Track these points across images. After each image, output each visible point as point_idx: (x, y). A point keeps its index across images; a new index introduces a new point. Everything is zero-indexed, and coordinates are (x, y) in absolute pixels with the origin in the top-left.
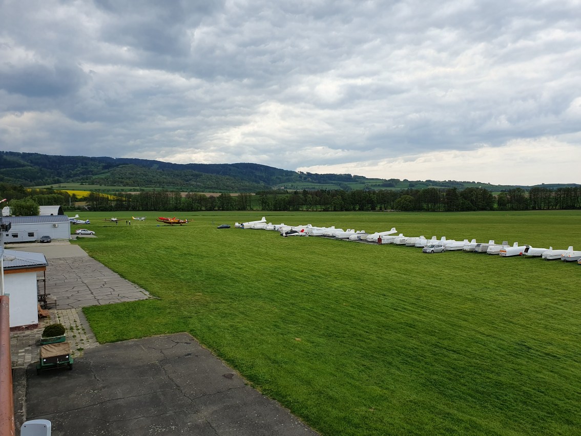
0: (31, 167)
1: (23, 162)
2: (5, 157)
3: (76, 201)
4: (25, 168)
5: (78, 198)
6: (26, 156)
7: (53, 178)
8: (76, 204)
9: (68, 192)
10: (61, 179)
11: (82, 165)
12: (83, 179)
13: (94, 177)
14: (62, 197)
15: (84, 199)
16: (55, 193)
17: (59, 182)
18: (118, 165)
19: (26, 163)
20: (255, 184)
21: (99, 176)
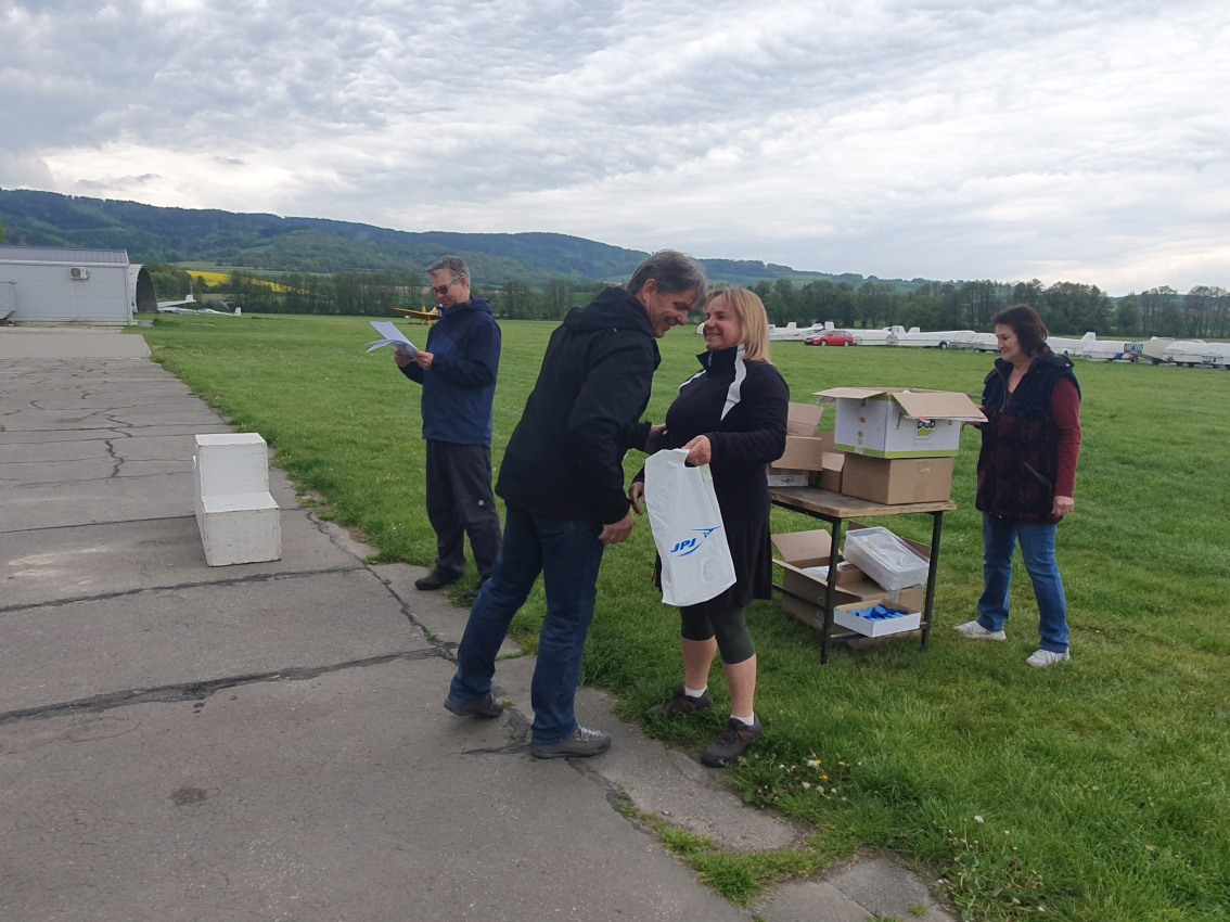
0: (123, 227)
1: (106, 218)
2: (73, 206)
3: (205, 292)
4: (111, 230)
5: (210, 284)
6: (111, 205)
7: (164, 250)
8: (205, 298)
9: (189, 272)
10: (179, 253)
11: (220, 228)
12: (222, 255)
13: (243, 252)
14: (174, 278)
15: (221, 289)
16: (160, 271)
17: (175, 259)
18: (288, 230)
19: (112, 220)
20: (564, 276)
21: (253, 250)
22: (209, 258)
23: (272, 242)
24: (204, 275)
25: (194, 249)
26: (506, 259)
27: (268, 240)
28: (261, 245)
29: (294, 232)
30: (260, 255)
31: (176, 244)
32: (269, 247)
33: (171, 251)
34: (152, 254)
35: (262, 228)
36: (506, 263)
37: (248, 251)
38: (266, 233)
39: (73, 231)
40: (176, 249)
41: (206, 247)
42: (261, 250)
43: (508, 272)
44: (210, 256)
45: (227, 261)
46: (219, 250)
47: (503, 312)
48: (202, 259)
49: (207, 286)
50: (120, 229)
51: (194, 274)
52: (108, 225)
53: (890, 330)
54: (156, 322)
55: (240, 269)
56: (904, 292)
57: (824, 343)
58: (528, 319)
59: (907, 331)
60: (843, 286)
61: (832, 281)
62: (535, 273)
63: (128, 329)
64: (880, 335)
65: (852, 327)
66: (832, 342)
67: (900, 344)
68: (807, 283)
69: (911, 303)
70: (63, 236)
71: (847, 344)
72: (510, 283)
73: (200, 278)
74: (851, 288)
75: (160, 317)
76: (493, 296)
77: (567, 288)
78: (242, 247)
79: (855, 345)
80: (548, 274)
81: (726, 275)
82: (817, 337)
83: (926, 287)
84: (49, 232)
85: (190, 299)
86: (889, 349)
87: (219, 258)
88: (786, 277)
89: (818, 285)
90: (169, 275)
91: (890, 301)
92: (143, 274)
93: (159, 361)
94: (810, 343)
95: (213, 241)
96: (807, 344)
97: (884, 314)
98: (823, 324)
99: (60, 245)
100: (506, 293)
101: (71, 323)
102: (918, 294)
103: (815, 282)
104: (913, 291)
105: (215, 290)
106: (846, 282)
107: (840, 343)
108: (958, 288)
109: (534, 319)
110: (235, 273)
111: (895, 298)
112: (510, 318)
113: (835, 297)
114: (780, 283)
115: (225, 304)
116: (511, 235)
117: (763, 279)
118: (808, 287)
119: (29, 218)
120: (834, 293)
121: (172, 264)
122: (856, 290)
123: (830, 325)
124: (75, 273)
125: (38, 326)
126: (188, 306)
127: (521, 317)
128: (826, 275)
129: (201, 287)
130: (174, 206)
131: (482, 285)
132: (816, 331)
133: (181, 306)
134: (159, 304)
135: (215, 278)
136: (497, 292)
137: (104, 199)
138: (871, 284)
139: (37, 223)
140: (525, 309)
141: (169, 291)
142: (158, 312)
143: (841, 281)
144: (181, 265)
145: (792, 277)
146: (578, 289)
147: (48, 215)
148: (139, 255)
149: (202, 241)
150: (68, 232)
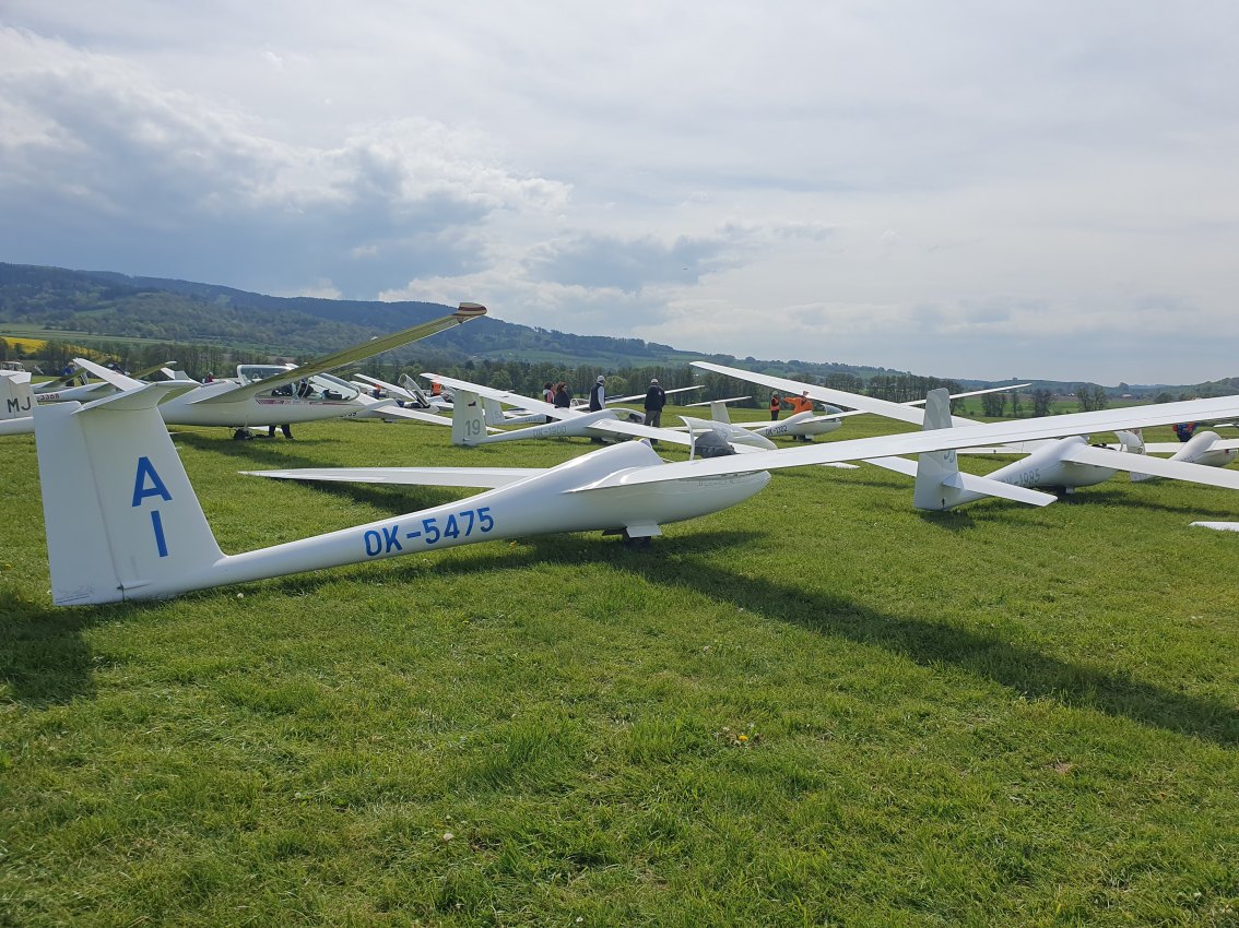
5: (29, 351)
9: (7, 338)
11: (54, 288)
13: (77, 315)
18: (134, 292)
21: (91, 314)
23: (114, 305)
24: (23, 341)
25: (20, 309)
27: (108, 302)
28: (101, 308)
29: (140, 294)
30: (98, 319)
32: (111, 311)
35: (104, 288)
37: (83, 314)
38: (106, 295)
41: (36, 308)
42: (99, 314)
45: (57, 325)
48: (29, 321)
51: (12, 341)
73: (18, 346)
78: (77, 309)
87: (48, 321)
95: (43, 302)
105: (32, 356)
135: (33, 345)
144: (0, 329)
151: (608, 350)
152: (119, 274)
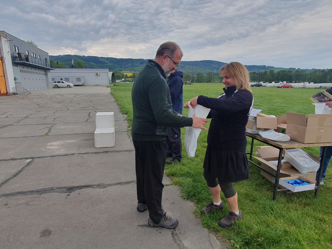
1: (107, 62)
2: (100, 59)
3: (127, 78)
4: (107, 64)
5: (128, 76)
6: (108, 59)
7: (119, 69)
8: (127, 79)
9: (124, 73)
10: (122, 69)
11: (131, 63)
12: (131, 69)
13: (136, 68)
14: (121, 75)
15: (131, 77)
16: (117, 73)
17: (121, 70)
19: (108, 62)
20: (212, 71)
21: (138, 68)
22: (128, 70)
23: (142, 66)
24: (127, 74)
25: (125, 68)
26: (198, 67)
27: (141, 65)
28: (140, 66)
30: (140, 69)
31: (121, 67)
32: (142, 67)
33: (120, 69)
34: (116, 70)
35: (140, 62)
36: (198, 68)
37: (137, 68)
38: (141, 64)
39: (99, 65)
40: (121, 68)
41: (128, 67)
42: (140, 68)
43: (198, 71)
44: (128, 69)
45: (132, 70)
46: (131, 68)
47: (196, 81)
48: (127, 70)
49: (128, 77)
50: (109, 64)
51: (125, 74)
52: (107, 63)
53: (304, 83)
54: (114, 85)
55: (135, 72)
56: (309, 72)
57: (283, 87)
58: (203, 82)
59: (309, 84)
60: (289, 71)
61: (286, 70)
62: (205, 71)
63: (108, 87)
64: (301, 84)
65: (292, 83)
66: (285, 87)
67: (307, 87)
68: (279, 71)
69: (311, 76)
70: (98, 66)
71: (290, 87)
72: (198, 74)
73: (126, 75)
74: (292, 72)
75: (115, 84)
76: (194, 77)
77: (213, 74)
78: (136, 67)
79: (292, 88)
80: (208, 71)
81: (255, 70)
82: (281, 85)
83: (316, 71)
84: (94, 65)
85: (123, 79)
86: (303, 89)
88: (272, 69)
89: (282, 71)
90: (119, 74)
91: (304, 75)
92: (113, 74)
93: (111, 94)
94: (279, 87)
95: (129, 66)
96: (278, 87)
97: (302, 79)
98: (283, 82)
99: (96, 68)
100: (197, 76)
101: (96, 85)
102: (313, 73)
103: (281, 70)
104: (312, 72)
105: (129, 77)
106: (290, 70)
107: (288, 87)
108: (326, 71)
109: (204, 82)
110: (134, 73)
111: (306, 74)
112: (198, 82)
113: (287, 75)
114: (270, 71)
115: (131, 81)
116: (199, 61)
117: (266, 70)
118: (279, 72)
119: (90, 62)
120: (287, 73)
121: (120, 72)
122: (293, 72)
123: (285, 82)
124: (97, 74)
125: (89, 86)
126: (123, 81)
127: (201, 82)
128: (285, 68)
129: (126, 77)
130: (121, 58)
131: (191, 74)
132: (281, 84)
133: (121, 81)
134: (116, 81)
135: (129, 74)
136: (195, 76)
137: (106, 57)
138: (298, 71)
139: (92, 64)
140: (202, 80)
141: (119, 78)
142: (116, 83)
143: (289, 70)
144: (122, 72)
145: (274, 69)
146: (216, 75)
147: (94, 61)
148: (113, 70)
149: (127, 66)
150: (98, 65)
151: (256, 69)
152: (143, 59)
